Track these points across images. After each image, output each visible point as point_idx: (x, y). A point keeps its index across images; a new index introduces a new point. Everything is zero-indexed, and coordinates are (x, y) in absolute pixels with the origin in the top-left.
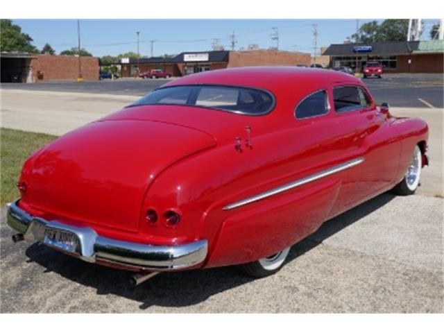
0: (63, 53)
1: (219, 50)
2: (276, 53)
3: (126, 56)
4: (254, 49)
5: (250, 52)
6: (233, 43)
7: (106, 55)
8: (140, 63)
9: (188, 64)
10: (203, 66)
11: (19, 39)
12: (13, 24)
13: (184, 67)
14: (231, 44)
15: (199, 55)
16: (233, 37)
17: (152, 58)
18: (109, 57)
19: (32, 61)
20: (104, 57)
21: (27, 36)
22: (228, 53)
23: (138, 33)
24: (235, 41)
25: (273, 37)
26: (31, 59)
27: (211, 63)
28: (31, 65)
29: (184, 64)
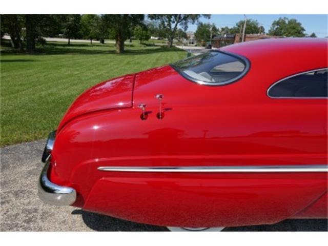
21: (303, 28)
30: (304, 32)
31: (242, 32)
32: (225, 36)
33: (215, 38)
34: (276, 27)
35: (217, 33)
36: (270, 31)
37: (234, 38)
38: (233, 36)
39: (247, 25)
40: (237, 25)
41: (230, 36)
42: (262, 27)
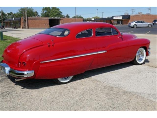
0: (73, 17)
1: (127, 15)
2: (149, 15)
3: (93, 18)
4: (140, 14)
5: (139, 15)
6: (133, 12)
7: (88, 18)
8: (98, 20)
9: (115, 20)
10: (120, 21)
11: (58, 13)
12: (57, 8)
13: (113, 21)
14: (132, 12)
15: (119, 17)
16: (133, 10)
17: (103, 18)
18: (89, 18)
19: (61, 20)
20: (87, 18)
21: (61, 12)
22: (130, 15)
23: (97, 10)
24: (133, 11)
25: (149, 9)
26: (61, 19)
27: (123, 20)
28: (60, 22)
29: (113, 20)
30: (62, 14)
31: (25, 16)
32: (14, 19)
33: (5, 20)
34: (45, 11)
35: (5, 17)
36: (42, 14)
37: (20, 20)
38: (19, 19)
39: (27, 11)
40: (19, 11)
41: (17, 19)
42: (36, 12)
